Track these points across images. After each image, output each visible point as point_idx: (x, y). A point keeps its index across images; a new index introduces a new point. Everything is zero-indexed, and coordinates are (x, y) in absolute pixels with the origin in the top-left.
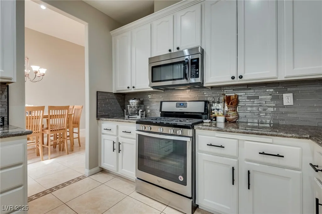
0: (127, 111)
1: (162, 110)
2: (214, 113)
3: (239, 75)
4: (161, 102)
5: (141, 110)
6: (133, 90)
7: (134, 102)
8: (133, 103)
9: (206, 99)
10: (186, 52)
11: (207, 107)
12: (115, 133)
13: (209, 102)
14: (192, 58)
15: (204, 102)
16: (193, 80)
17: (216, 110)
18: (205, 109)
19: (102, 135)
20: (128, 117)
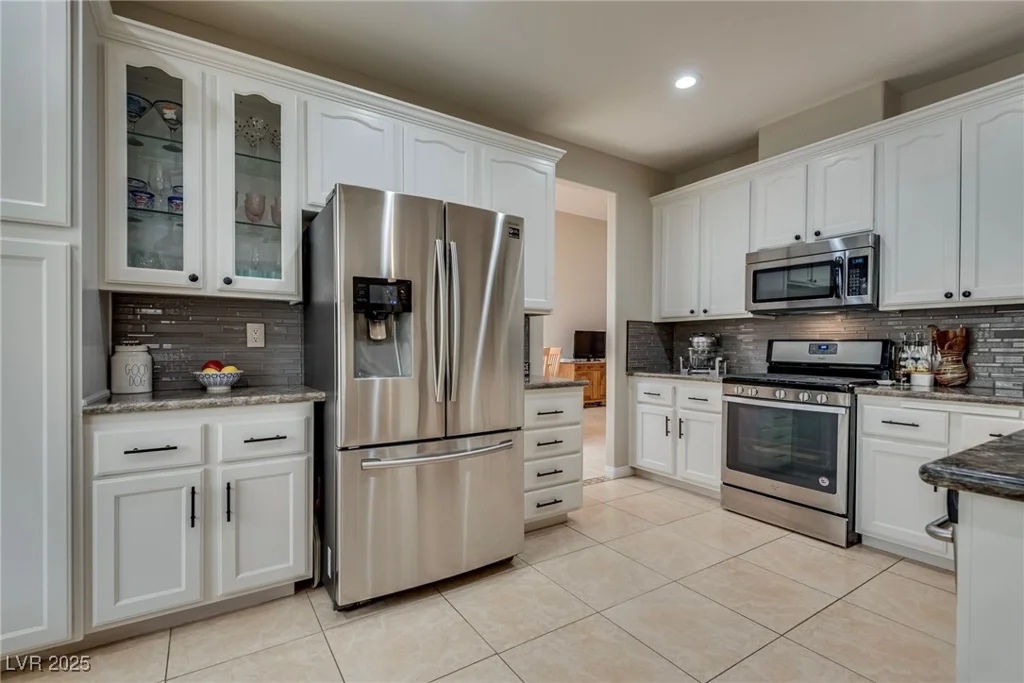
0: (687, 359)
1: (773, 360)
2: (905, 367)
3: (962, 291)
4: (770, 343)
5: (721, 359)
6: (702, 317)
8: (701, 342)
9: (887, 337)
10: (837, 244)
11: (888, 355)
12: (669, 402)
13: (893, 343)
14: (852, 256)
15: (880, 344)
16: (854, 300)
17: (910, 361)
18: (883, 358)
19: (639, 405)
20: (690, 373)
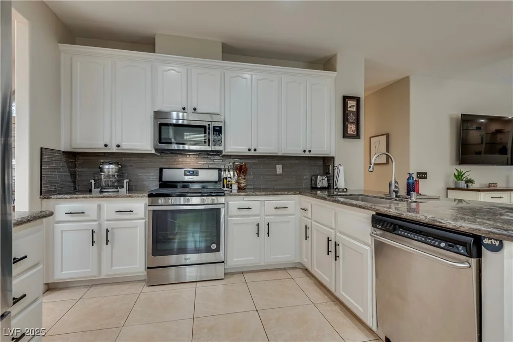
1: (162, 180)
3: (254, 148)
4: (161, 170)
5: (128, 180)
7: (112, 169)
8: (110, 169)
14: (215, 125)
15: (218, 170)
18: (219, 177)
20: (101, 192)
